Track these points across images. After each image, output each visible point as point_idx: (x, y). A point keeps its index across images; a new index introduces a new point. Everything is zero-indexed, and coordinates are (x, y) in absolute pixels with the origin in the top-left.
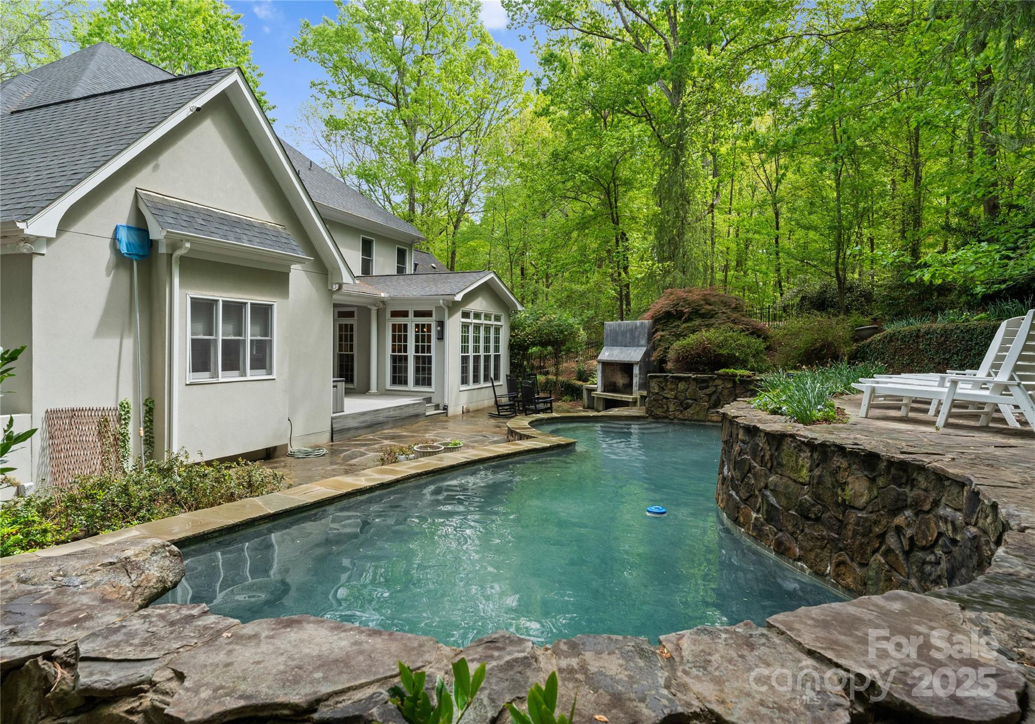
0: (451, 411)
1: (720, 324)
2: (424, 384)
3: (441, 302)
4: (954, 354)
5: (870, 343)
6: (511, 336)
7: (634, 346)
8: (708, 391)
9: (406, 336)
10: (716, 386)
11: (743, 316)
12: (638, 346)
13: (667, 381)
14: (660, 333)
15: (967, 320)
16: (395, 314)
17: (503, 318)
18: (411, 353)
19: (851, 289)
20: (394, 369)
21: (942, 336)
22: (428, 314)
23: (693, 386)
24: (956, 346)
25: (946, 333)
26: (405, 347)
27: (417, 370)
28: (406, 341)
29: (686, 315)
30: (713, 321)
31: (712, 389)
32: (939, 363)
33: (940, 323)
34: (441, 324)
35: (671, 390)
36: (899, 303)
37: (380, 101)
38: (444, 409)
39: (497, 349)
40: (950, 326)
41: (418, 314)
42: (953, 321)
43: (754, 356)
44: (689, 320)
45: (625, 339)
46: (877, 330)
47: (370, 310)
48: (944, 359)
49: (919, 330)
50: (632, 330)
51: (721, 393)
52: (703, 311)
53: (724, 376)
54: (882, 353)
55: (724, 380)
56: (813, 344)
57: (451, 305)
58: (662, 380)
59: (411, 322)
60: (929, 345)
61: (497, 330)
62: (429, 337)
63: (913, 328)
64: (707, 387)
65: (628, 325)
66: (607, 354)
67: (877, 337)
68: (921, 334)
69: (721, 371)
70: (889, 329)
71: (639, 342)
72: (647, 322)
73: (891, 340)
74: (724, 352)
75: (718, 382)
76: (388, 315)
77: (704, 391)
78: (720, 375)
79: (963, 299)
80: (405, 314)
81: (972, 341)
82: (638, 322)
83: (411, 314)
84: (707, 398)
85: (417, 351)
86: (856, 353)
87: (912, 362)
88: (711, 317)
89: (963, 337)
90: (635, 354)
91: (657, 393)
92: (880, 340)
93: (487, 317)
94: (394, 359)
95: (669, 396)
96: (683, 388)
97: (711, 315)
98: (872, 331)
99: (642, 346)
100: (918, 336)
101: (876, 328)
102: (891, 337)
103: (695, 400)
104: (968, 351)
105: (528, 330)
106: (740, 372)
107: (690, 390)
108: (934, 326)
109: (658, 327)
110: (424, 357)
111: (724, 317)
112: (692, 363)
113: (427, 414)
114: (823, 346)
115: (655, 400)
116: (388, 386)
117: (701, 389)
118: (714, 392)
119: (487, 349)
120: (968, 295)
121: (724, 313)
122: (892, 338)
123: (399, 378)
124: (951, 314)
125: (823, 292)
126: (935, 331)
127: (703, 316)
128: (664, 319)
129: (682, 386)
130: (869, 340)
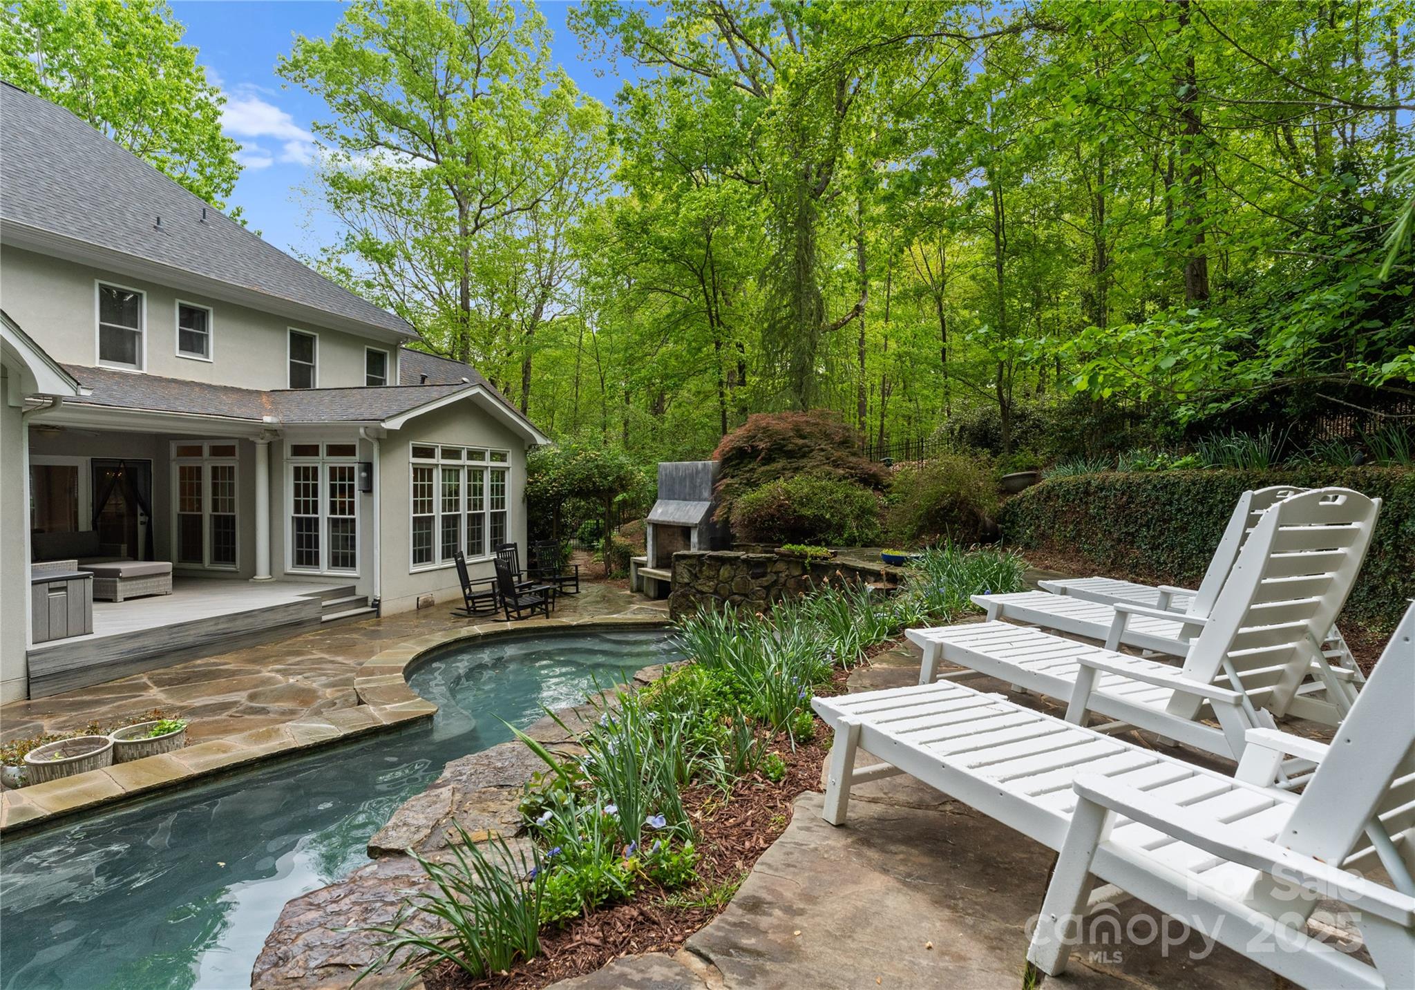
0: (386, 609)
1: (813, 467)
2: (345, 564)
3: (362, 431)
4: (1142, 526)
5: (1021, 501)
6: (529, 483)
7: (694, 500)
8: (765, 581)
9: (315, 487)
10: (777, 573)
11: (854, 454)
12: (700, 499)
13: (702, 564)
14: (728, 481)
15: (1163, 467)
16: (299, 450)
17: (509, 457)
18: (324, 514)
19: (1023, 417)
20: (299, 541)
21: (1123, 494)
22: (348, 450)
23: (742, 573)
24: (1146, 513)
25: (1129, 490)
26: (315, 503)
27: (334, 542)
28: (315, 494)
29: (763, 454)
30: (803, 462)
31: (770, 578)
32: (1119, 541)
33: (1123, 472)
34: (368, 468)
35: (709, 578)
36: (1072, 436)
37: (415, 155)
38: (373, 606)
39: (498, 502)
40: (1137, 478)
41: (334, 450)
42: (1141, 469)
43: (857, 517)
44: (768, 460)
45: (680, 490)
46: (1034, 479)
47: (253, 444)
48: (1127, 534)
49: (1089, 483)
50: (693, 476)
51: (784, 585)
52: (790, 447)
53: (789, 556)
54: (1038, 518)
55: (789, 562)
56: (938, 501)
57: (384, 436)
58: (694, 561)
59: (324, 464)
60: (1104, 508)
61: (499, 475)
62: (352, 487)
63: (1082, 478)
64: (764, 575)
65: (687, 467)
66: (660, 511)
67: (1031, 490)
68: (1092, 489)
69: (786, 548)
70: (1049, 478)
71: (701, 493)
72: (712, 463)
73: (1048, 498)
74: (807, 512)
75: (781, 566)
76: (287, 451)
77: (759, 581)
78: (782, 555)
79: (1161, 430)
80: (312, 450)
81: (1171, 504)
82: (700, 464)
83: (323, 451)
84: (763, 593)
85: (333, 511)
86: (1005, 514)
87: (1079, 534)
88: (804, 456)
89: (1157, 498)
90: (692, 512)
91: (688, 584)
92: (1033, 497)
93: (472, 455)
94: (299, 523)
95: (705, 589)
96: (726, 575)
97: (802, 453)
98: (1026, 480)
99: (705, 500)
100: (1087, 493)
101: (1034, 476)
102: (1049, 492)
103: (746, 595)
104: (1165, 521)
105: (553, 474)
106: (811, 550)
107: (738, 579)
108: (1113, 476)
109: (727, 471)
110: (345, 521)
111: (820, 456)
112: (763, 529)
113: (325, 618)
114: (953, 505)
115: (684, 595)
116: (289, 568)
117: (755, 577)
118: (775, 583)
119: (475, 504)
120: (1167, 424)
121: (822, 450)
122: (1049, 495)
123: (306, 554)
124: (1140, 454)
125: (985, 423)
126: (1112, 485)
127: (790, 455)
128: (737, 458)
129: (725, 572)
130: (1021, 494)
